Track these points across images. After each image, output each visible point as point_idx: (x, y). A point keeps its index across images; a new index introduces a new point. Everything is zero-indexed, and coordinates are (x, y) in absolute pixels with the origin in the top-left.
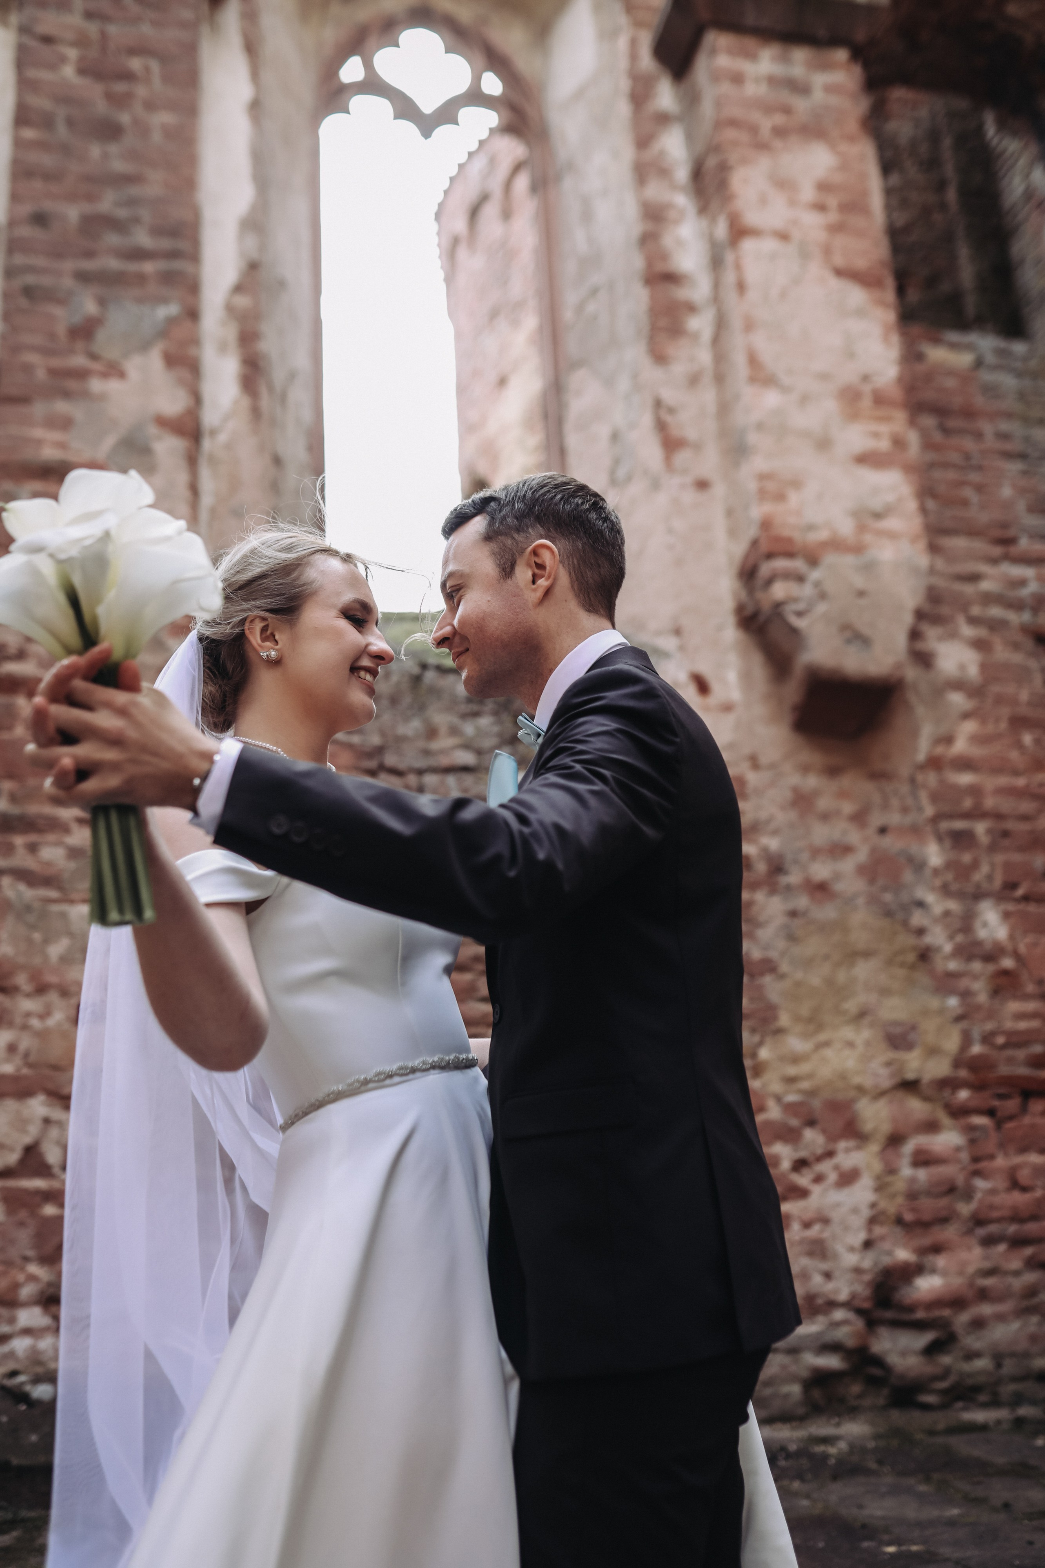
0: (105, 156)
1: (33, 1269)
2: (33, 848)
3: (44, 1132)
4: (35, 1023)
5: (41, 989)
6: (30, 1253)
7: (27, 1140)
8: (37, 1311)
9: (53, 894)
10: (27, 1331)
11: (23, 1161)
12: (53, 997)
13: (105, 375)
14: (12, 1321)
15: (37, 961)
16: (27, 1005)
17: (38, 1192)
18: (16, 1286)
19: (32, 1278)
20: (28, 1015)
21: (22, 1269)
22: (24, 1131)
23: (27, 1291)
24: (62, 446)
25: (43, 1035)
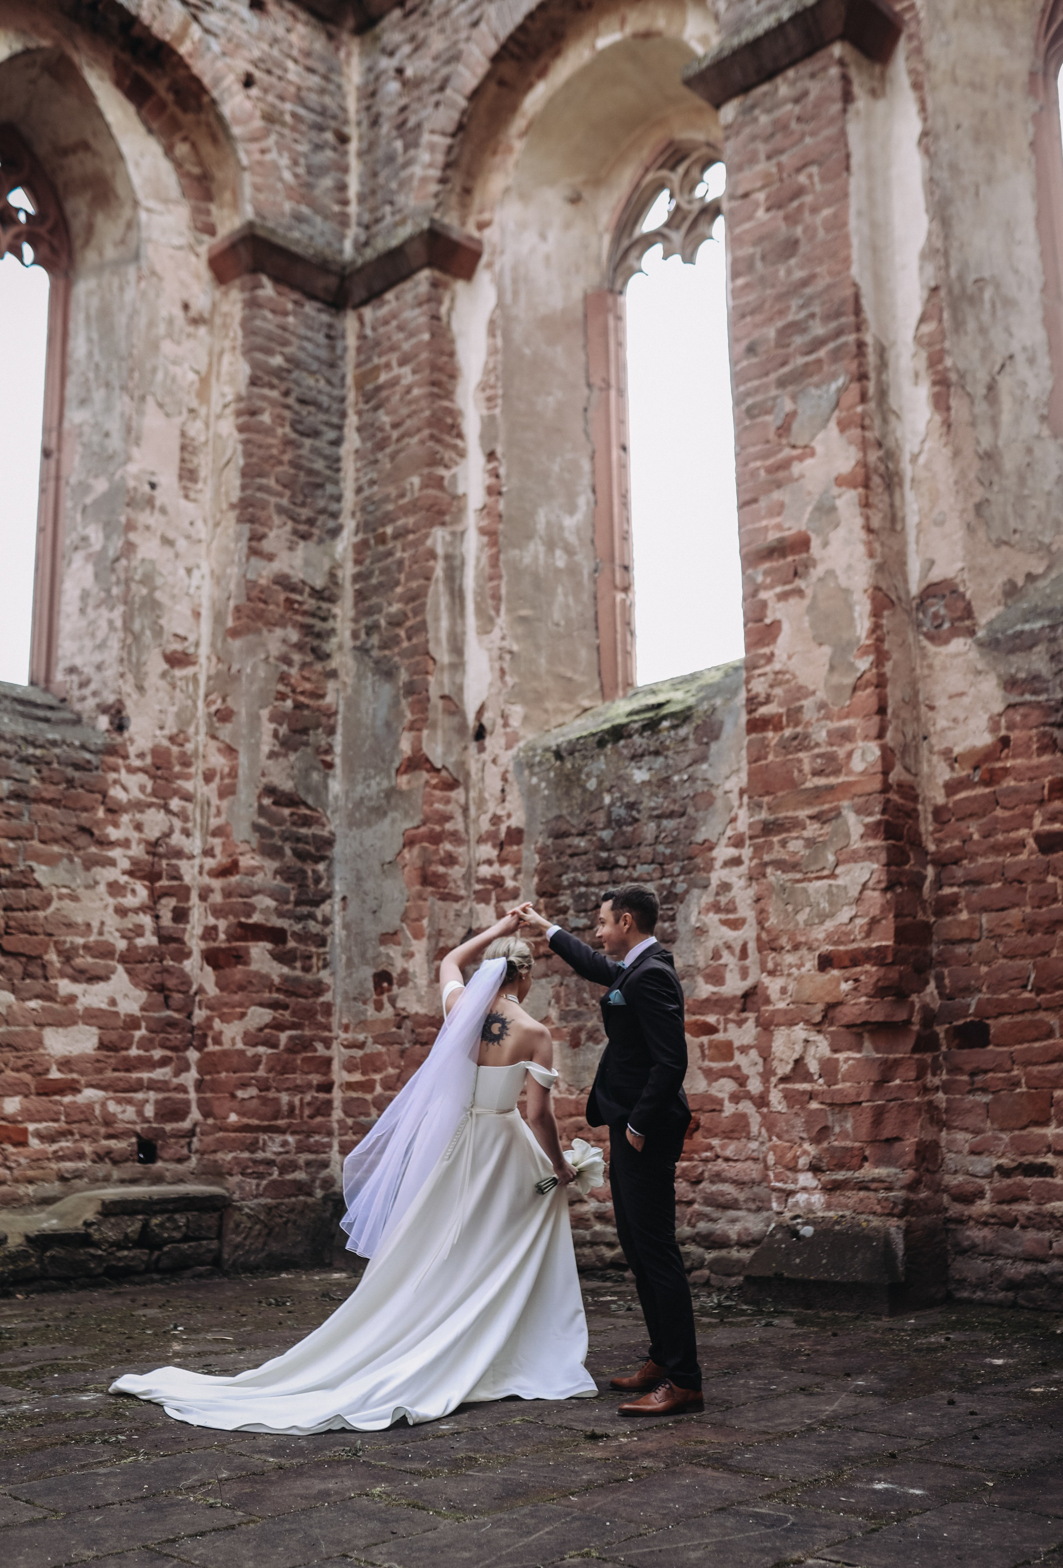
0: (789, 272)
1: (807, 1146)
2: (784, 843)
3: (805, 1048)
4: (794, 970)
5: (796, 947)
6: (804, 1135)
7: (796, 1056)
8: (810, 1175)
9: (799, 876)
10: (804, 1189)
11: (794, 1070)
12: (804, 951)
13: (801, 458)
14: (795, 1181)
15: (791, 926)
16: (789, 959)
17: (804, 1092)
18: (796, 1158)
19: (805, 1152)
20: (790, 966)
21: (800, 1146)
22: (794, 1050)
23: (803, 1162)
24: (779, 527)
25: (799, 979)
